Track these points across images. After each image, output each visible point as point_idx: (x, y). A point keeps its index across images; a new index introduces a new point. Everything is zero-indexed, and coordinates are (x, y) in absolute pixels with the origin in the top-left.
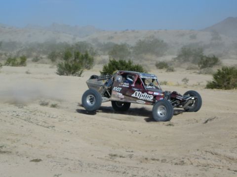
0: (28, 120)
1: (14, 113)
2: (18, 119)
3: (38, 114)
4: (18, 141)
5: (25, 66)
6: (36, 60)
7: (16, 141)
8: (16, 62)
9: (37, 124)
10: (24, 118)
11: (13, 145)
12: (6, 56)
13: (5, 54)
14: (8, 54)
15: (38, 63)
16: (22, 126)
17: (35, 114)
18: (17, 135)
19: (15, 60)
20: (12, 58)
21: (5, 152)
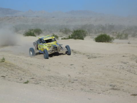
0: (129, 71)
1: (121, 67)
2: (124, 70)
3: (135, 67)
4: (124, 83)
5: (127, 39)
6: (134, 36)
7: (122, 83)
8: (122, 37)
9: (135, 74)
10: (127, 70)
11: (121, 85)
12: (116, 33)
13: (116, 32)
14: (118, 33)
15: (135, 38)
16: (126, 75)
17: (133, 68)
18: (123, 79)
19: (121, 35)
20: (120, 35)
21: (116, 89)
